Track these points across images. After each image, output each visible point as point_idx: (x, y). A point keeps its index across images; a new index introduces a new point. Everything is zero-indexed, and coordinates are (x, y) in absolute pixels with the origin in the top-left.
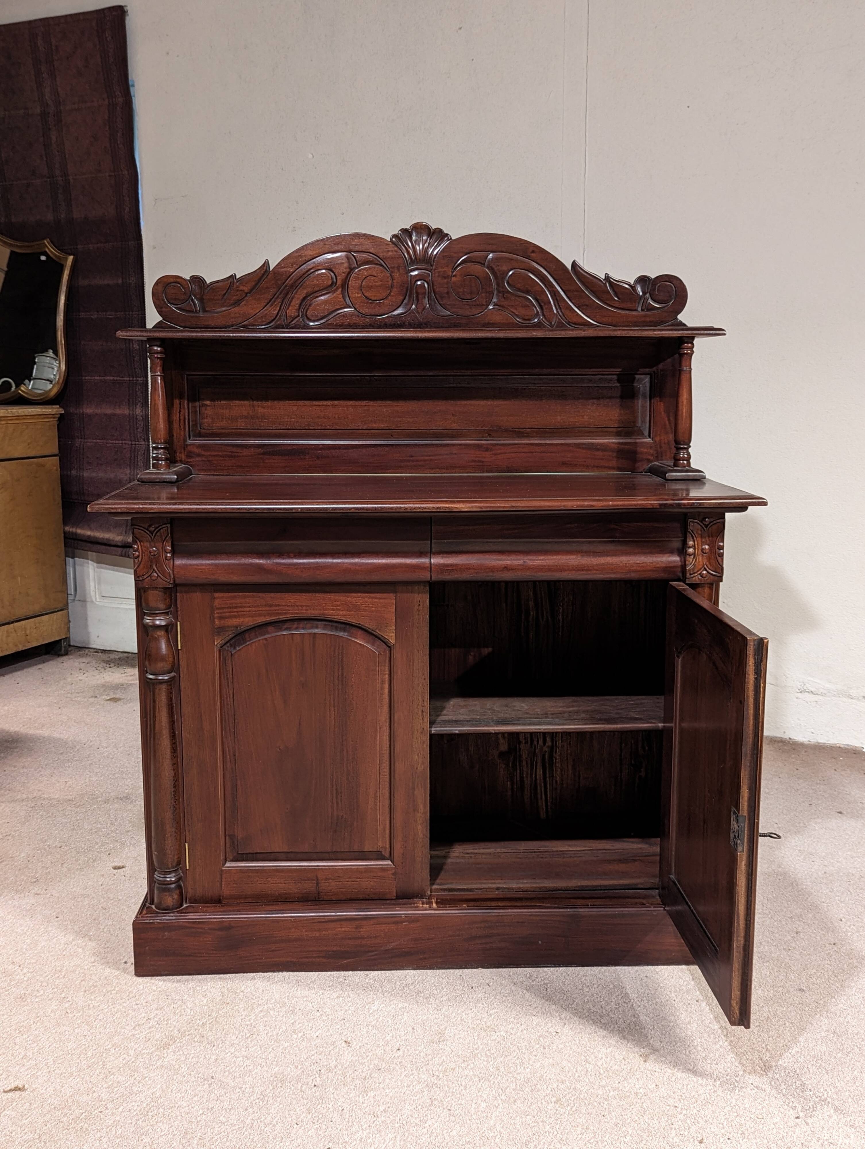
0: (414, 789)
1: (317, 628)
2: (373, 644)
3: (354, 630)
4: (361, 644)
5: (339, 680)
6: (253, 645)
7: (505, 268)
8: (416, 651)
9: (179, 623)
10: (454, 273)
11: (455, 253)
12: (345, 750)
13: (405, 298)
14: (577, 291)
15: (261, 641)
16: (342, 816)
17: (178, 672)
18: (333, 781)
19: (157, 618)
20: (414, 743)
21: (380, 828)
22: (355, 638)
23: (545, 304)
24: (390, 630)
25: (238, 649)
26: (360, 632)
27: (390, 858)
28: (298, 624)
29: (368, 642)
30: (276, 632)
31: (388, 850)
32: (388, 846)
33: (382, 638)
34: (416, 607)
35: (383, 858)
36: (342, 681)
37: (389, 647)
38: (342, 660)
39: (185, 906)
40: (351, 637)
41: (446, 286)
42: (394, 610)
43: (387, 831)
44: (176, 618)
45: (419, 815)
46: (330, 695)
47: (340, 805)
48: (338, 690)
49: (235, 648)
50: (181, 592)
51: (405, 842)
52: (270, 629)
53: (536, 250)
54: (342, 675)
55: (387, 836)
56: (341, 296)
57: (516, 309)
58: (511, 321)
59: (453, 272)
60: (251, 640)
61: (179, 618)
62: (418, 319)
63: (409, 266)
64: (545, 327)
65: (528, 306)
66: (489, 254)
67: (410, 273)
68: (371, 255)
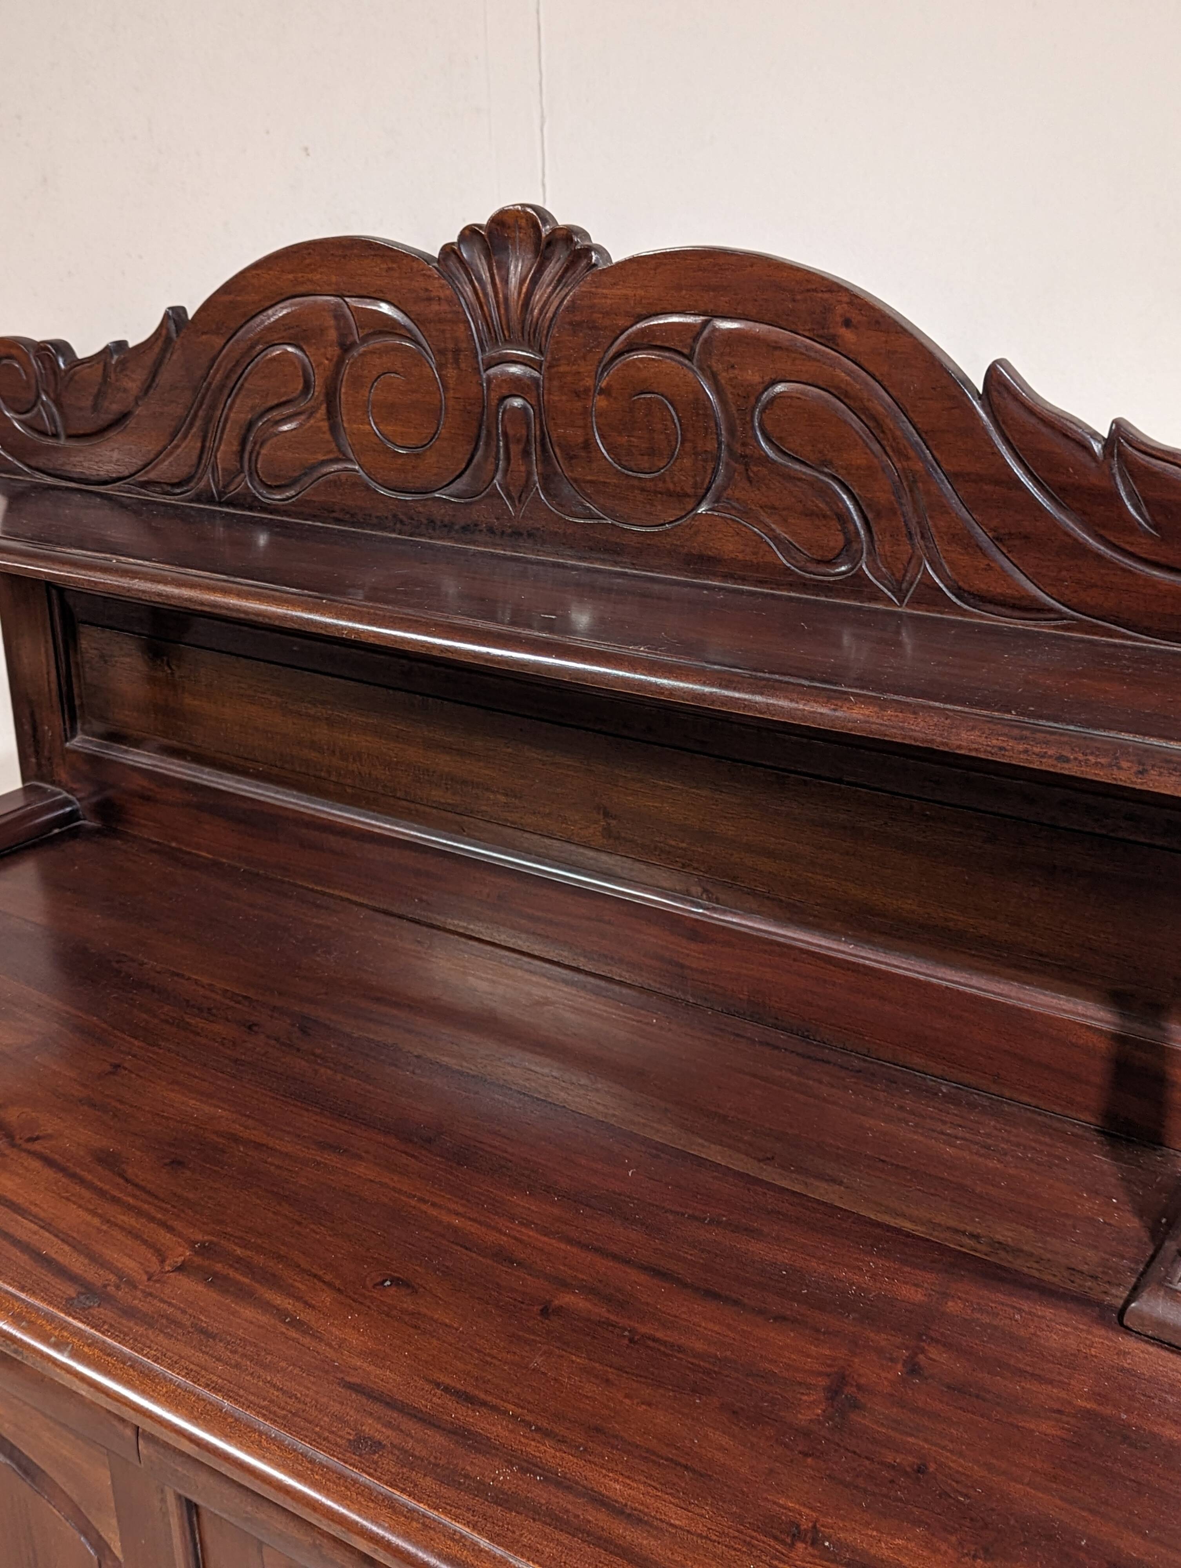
7: (752, 376)
10: (603, 384)
11: (606, 314)
13: (476, 449)
14: (998, 483)
23: (878, 515)
41: (580, 423)
53: (855, 317)
56: (325, 425)
57: (784, 521)
58: (769, 558)
59: (598, 377)
62: (510, 518)
63: (483, 351)
64: (876, 596)
65: (825, 516)
66: (705, 324)
67: (485, 370)
68: (385, 308)
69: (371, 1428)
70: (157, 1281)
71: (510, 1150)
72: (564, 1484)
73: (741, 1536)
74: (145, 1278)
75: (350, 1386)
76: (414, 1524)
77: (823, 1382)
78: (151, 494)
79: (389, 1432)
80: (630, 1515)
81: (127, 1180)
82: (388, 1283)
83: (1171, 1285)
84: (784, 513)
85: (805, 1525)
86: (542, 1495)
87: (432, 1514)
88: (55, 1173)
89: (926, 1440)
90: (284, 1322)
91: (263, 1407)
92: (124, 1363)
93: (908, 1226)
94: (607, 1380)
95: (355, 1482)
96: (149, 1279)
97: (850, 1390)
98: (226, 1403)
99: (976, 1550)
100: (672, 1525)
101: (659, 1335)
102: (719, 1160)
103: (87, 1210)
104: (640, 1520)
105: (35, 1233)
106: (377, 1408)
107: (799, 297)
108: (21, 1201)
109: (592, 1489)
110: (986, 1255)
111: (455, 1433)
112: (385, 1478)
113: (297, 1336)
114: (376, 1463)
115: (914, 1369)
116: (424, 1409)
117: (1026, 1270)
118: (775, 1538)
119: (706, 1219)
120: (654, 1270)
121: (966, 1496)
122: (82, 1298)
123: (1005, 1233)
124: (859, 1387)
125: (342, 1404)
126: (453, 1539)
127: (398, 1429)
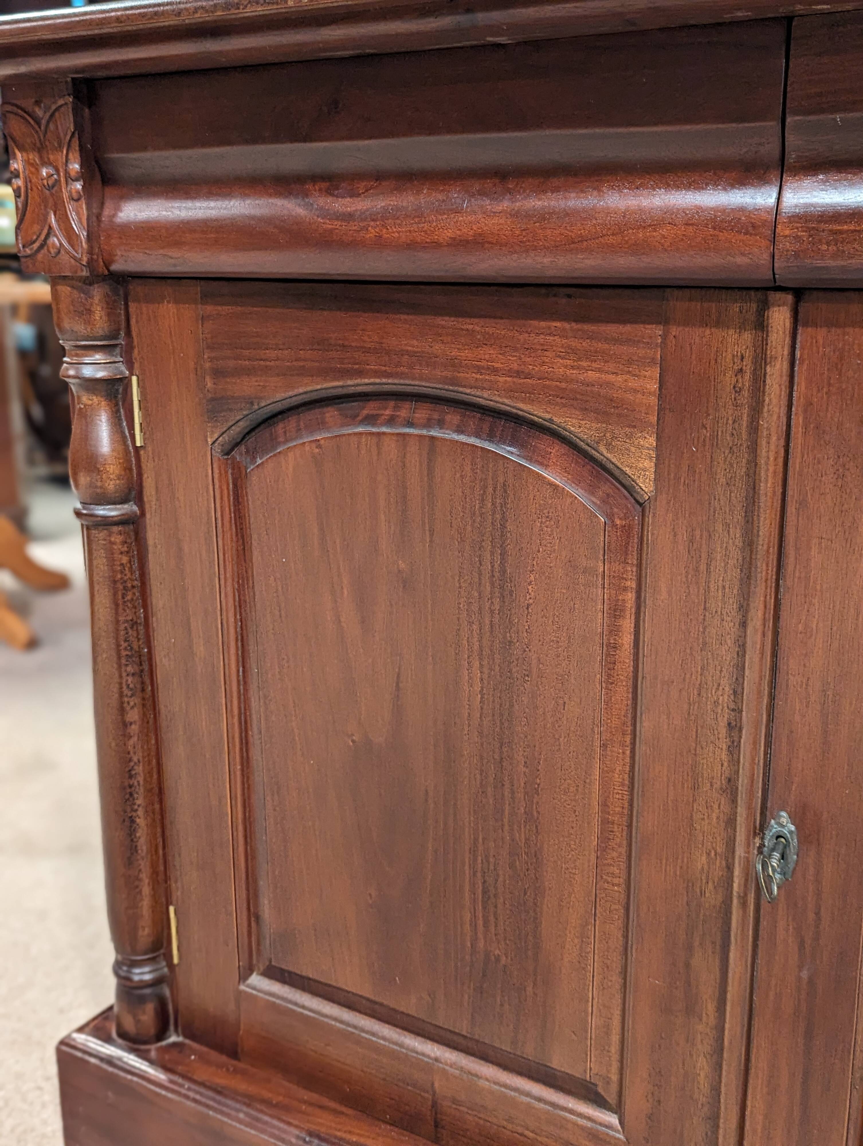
0: (689, 948)
1: (441, 424)
2: (591, 490)
3: (544, 443)
4: (555, 487)
5: (492, 584)
6: (291, 455)
8: (719, 527)
9: (134, 379)
12: (507, 785)
15: (307, 448)
16: (498, 959)
17: (140, 500)
18: (475, 860)
19: (87, 360)
20: (697, 817)
21: (594, 1022)
22: (541, 464)
24: (640, 447)
25: (259, 461)
26: (556, 449)
27: (618, 1109)
28: (396, 408)
29: (577, 481)
30: (342, 425)
31: (614, 1087)
32: (614, 1077)
33: (617, 473)
34: (729, 379)
35: (600, 1102)
36: (502, 587)
37: (640, 504)
38: (503, 526)
39: (173, 1039)
40: (530, 460)
42: (655, 386)
43: (615, 1038)
44: (130, 364)
45: (700, 1027)
46: (471, 623)
47: (492, 929)
48: (492, 612)
49: (253, 459)
50: (137, 300)
51: (659, 1087)
52: (331, 413)
54: (503, 572)
55: (614, 1049)
60: (286, 441)
61: (136, 365)
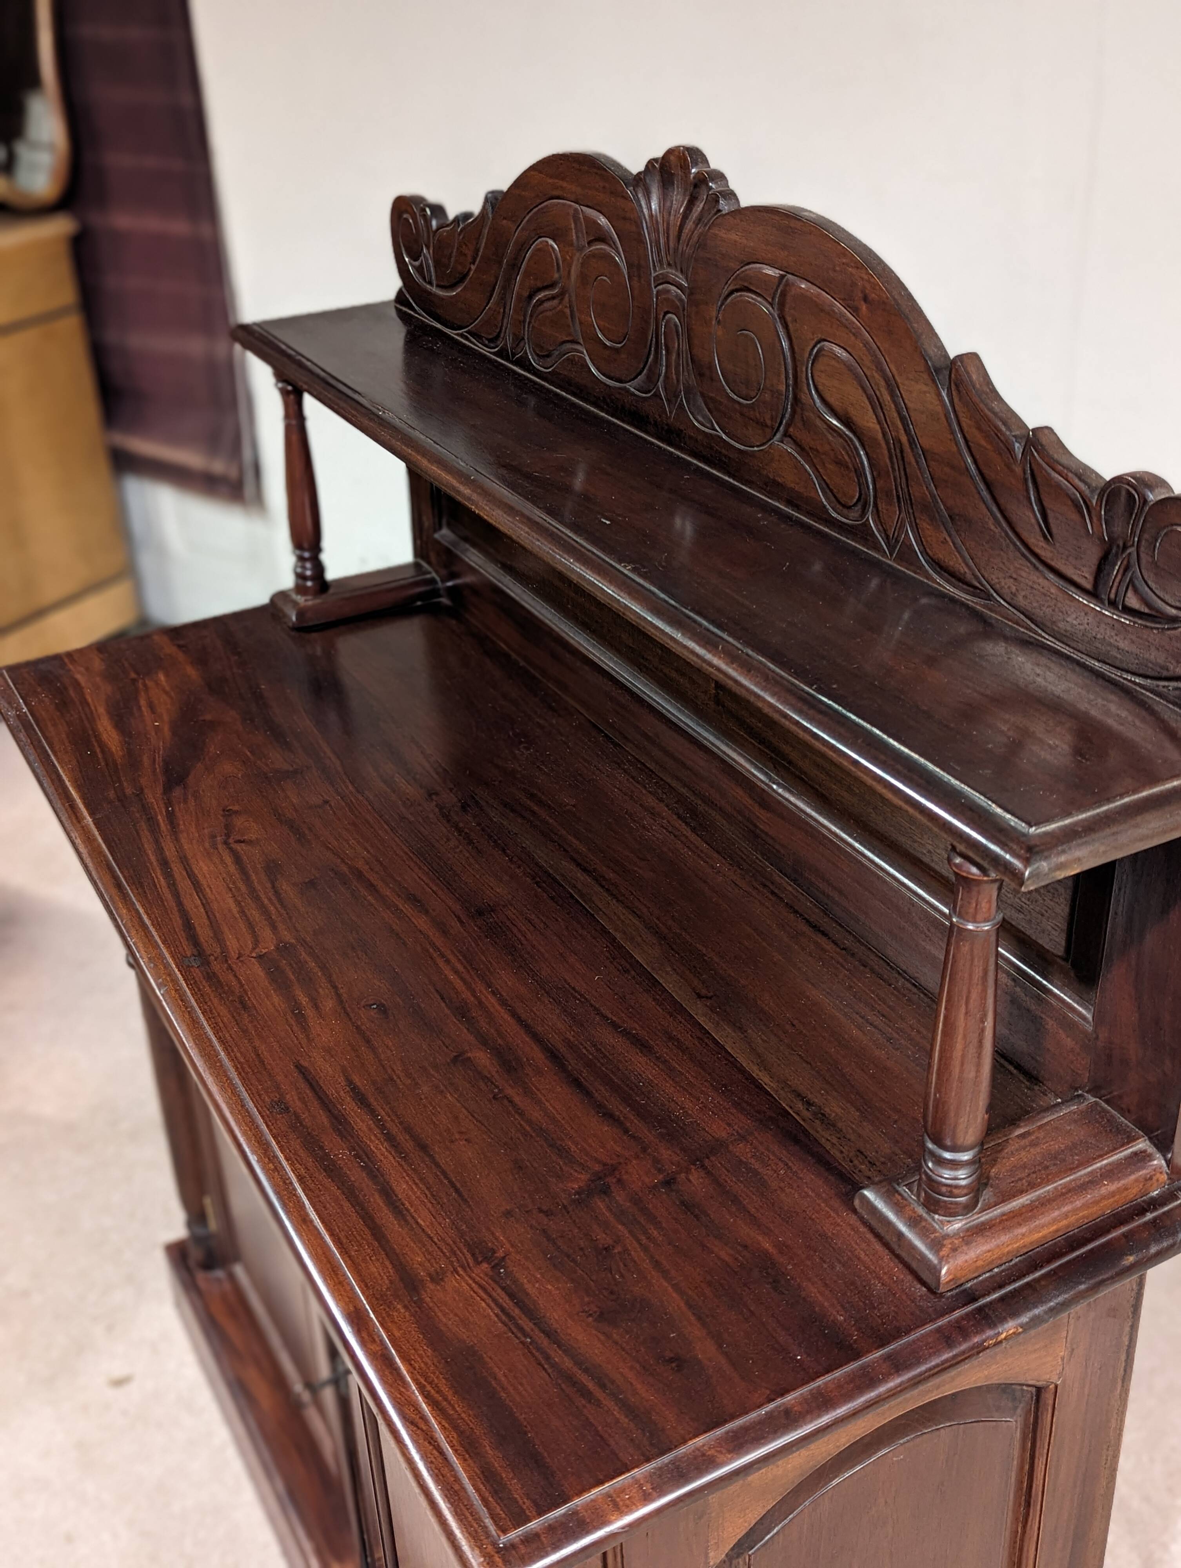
7: (807, 331)
10: (721, 316)
11: (724, 255)
13: (649, 353)
23: (881, 474)
41: (707, 347)
56: (568, 311)
59: (718, 309)
62: (667, 418)
63: (655, 270)
64: (877, 547)
65: (848, 467)
66: (782, 277)
67: (655, 287)
68: (603, 221)
69: (292, 1098)
70: (242, 961)
71: (529, 936)
72: (374, 1172)
73: (453, 1246)
74: (237, 956)
75: (299, 1067)
76: (271, 1165)
77: (597, 1168)
78: (480, 345)
79: (298, 1103)
80: (397, 1207)
81: (273, 887)
82: (375, 1006)
83: (897, 1186)
84: (823, 457)
85: (500, 1253)
86: (356, 1175)
87: (285, 1163)
88: (236, 869)
89: (630, 1232)
90: (293, 1012)
91: (240, 1063)
92: (186, 1008)
93: (764, 1079)
94: (456, 1118)
95: (257, 1127)
96: (238, 958)
97: (611, 1180)
98: (223, 1054)
99: (595, 1312)
100: (417, 1223)
101: (517, 1099)
102: (669, 987)
103: (236, 900)
104: (400, 1212)
105: (196, 907)
106: (302, 1085)
107: (838, 268)
108: (204, 882)
109: (388, 1183)
110: (804, 1120)
111: (336, 1118)
112: (274, 1131)
113: (294, 1024)
114: (276, 1120)
115: (669, 1182)
116: (331, 1097)
117: (823, 1141)
118: (473, 1255)
119: (620, 1027)
120: (552, 1053)
121: (622, 1276)
122: (193, 958)
123: (834, 1108)
124: (619, 1181)
125: (286, 1076)
126: (284, 1182)
127: (304, 1103)
